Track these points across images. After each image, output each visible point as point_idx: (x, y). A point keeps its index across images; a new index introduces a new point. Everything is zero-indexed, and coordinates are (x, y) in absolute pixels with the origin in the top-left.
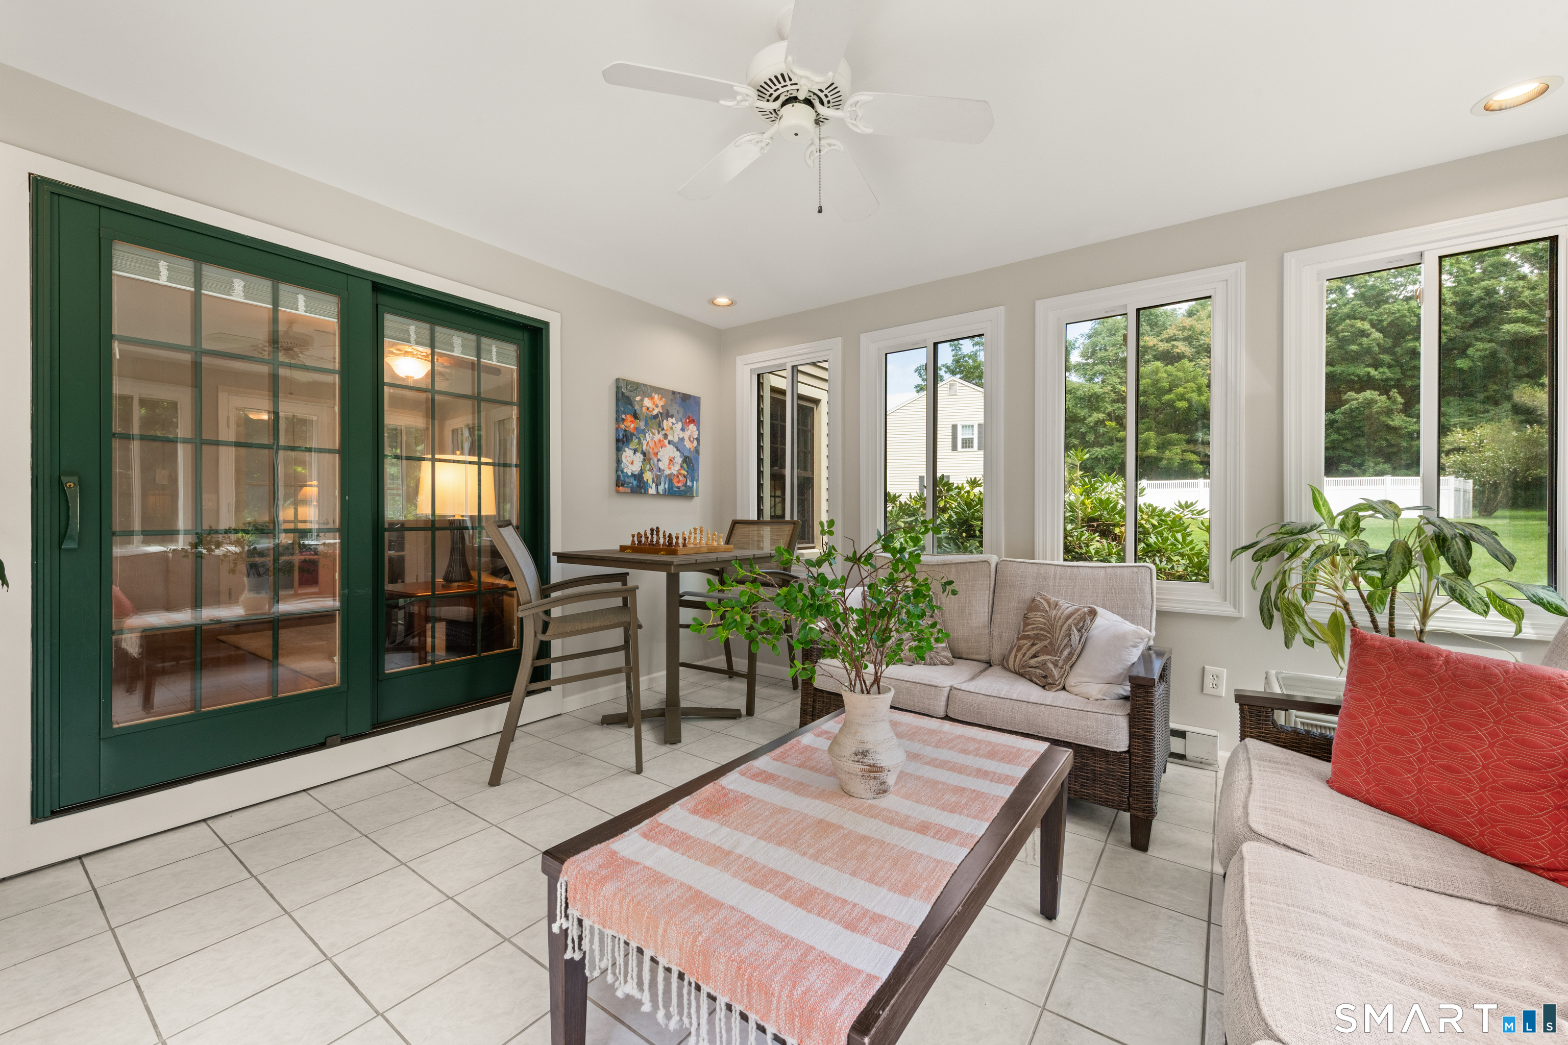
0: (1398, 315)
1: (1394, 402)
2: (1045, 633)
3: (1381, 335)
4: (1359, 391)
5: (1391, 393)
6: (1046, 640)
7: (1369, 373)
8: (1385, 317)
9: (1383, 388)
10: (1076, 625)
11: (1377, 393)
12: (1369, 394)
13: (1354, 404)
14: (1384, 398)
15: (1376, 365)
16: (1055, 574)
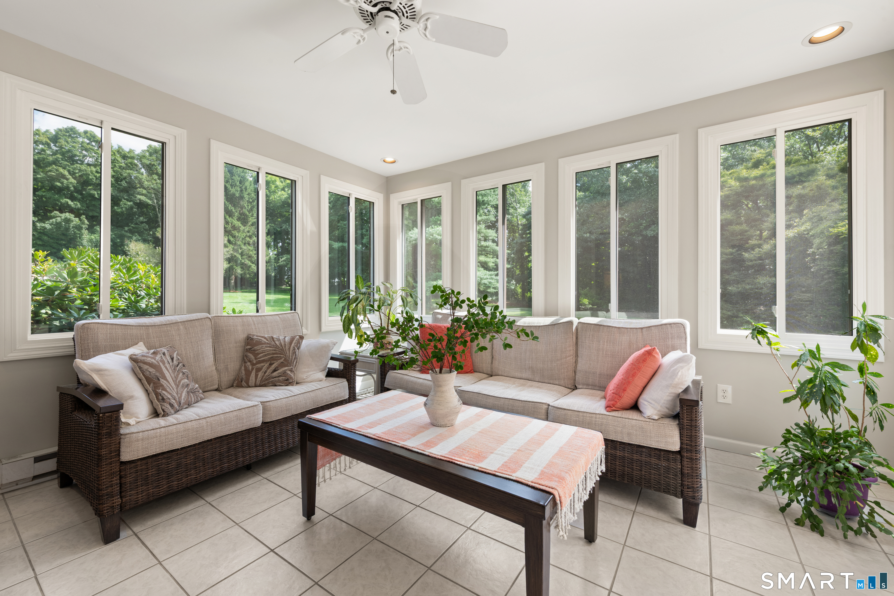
0: (85, 172)
1: (83, 223)
2: (279, 355)
3: (75, 182)
4: (61, 212)
5: (82, 217)
6: (281, 359)
7: (67, 202)
8: (77, 171)
9: (77, 213)
10: (297, 346)
11: (73, 216)
12: (68, 215)
13: (59, 219)
14: (77, 219)
15: (73, 199)
16: (253, 321)
